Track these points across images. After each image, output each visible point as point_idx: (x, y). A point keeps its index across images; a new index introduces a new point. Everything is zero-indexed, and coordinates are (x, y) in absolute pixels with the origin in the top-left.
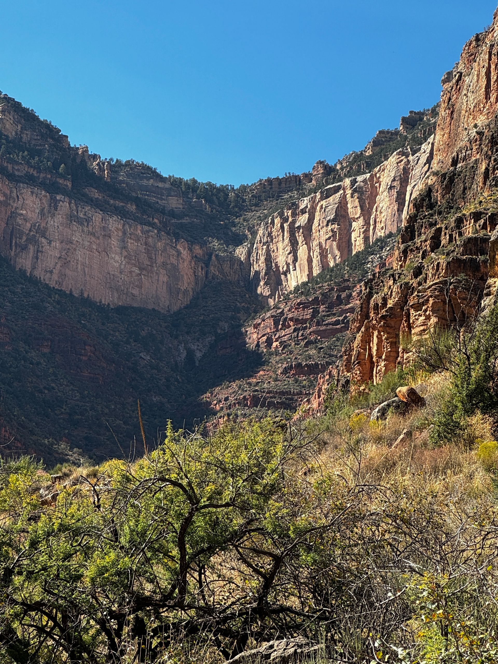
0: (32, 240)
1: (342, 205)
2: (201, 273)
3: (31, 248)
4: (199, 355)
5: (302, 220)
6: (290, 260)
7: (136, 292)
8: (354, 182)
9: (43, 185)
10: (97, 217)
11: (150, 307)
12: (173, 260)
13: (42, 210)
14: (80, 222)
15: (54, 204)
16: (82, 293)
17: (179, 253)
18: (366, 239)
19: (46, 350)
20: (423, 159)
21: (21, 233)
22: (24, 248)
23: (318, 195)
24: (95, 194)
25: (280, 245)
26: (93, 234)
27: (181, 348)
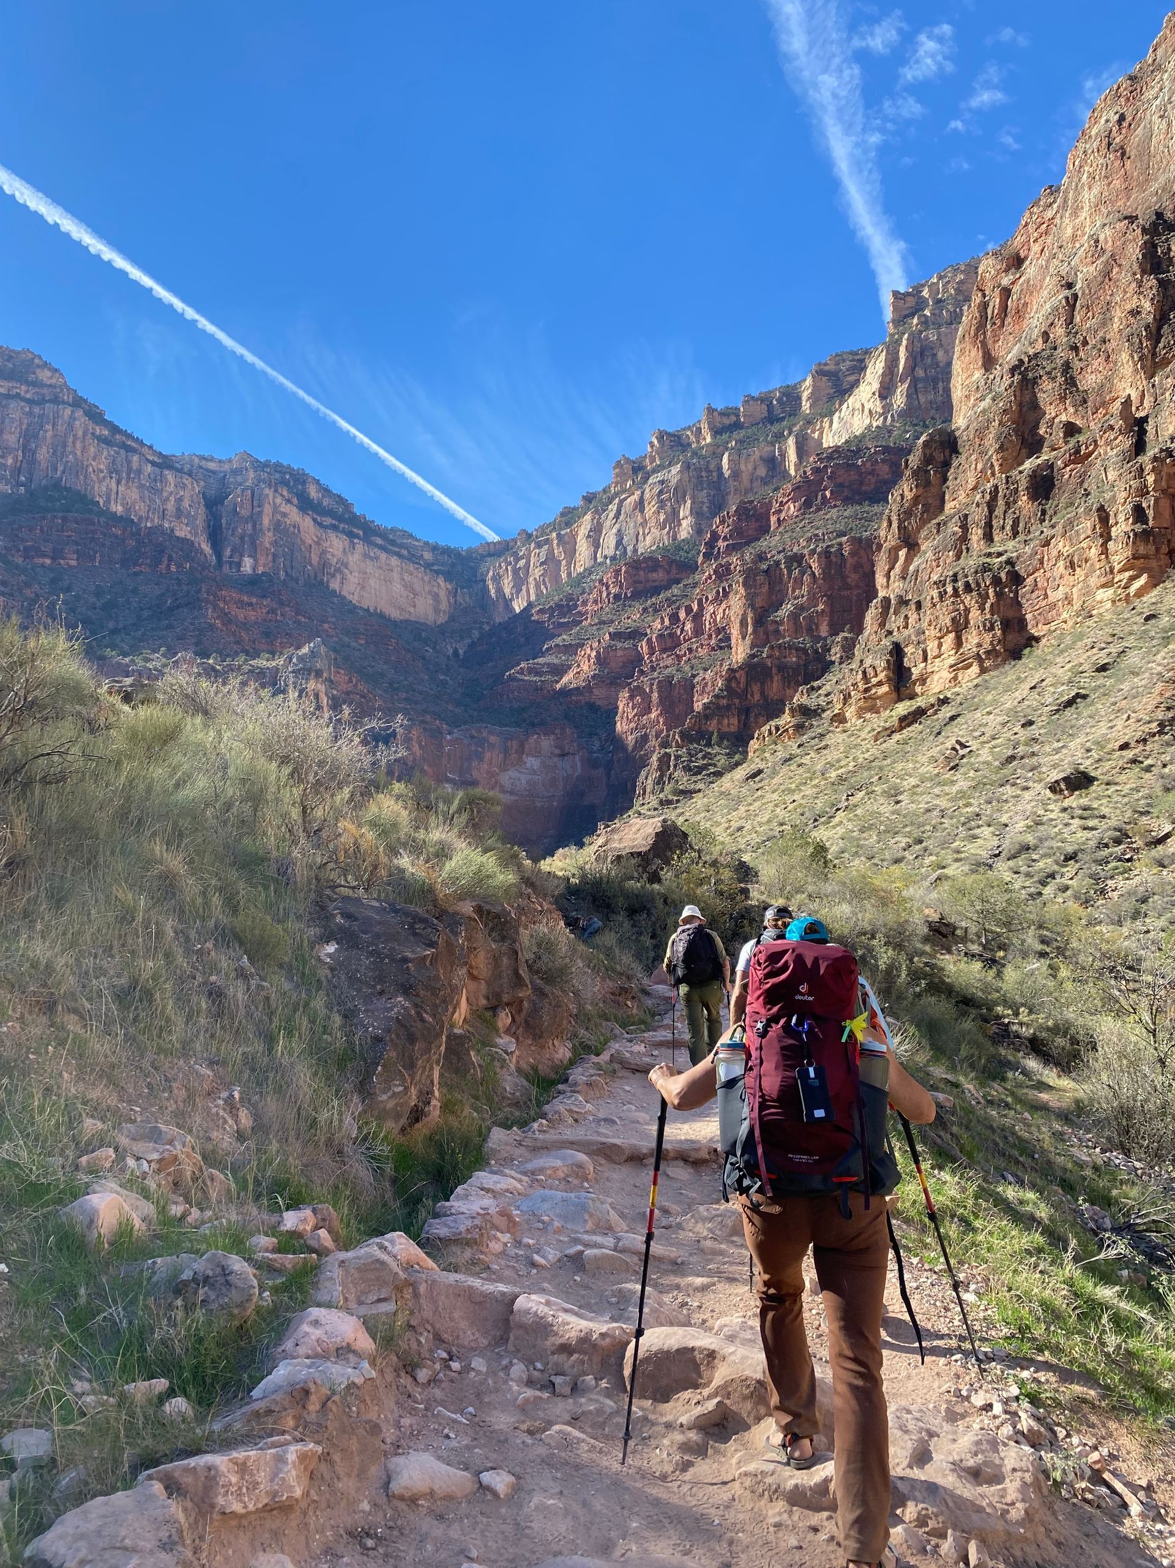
0: (338, 570)
1: (551, 552)
2: (452, 601)
3: (338, 576)
4: (461, 652)
5: (522, 563)
6: (514, 591)
7: (412, 610)
8: (559, 535)
9: (343, 532)
10: (383, 556)
11: (422, 621)
12: (435, 589)
13: (344, 549)
14: (372, 559)
15: (353, 546)
16: (376, 608)
17: (439, 585)
18: (569, 574)
19: (362, 642)
20: (612, 515)
21: (331, 565)
22: (333, 576)
23: (533, 545)
24: (379, 541)
25: (506, 581)
26: (380, 568)
27: (449, 647)
